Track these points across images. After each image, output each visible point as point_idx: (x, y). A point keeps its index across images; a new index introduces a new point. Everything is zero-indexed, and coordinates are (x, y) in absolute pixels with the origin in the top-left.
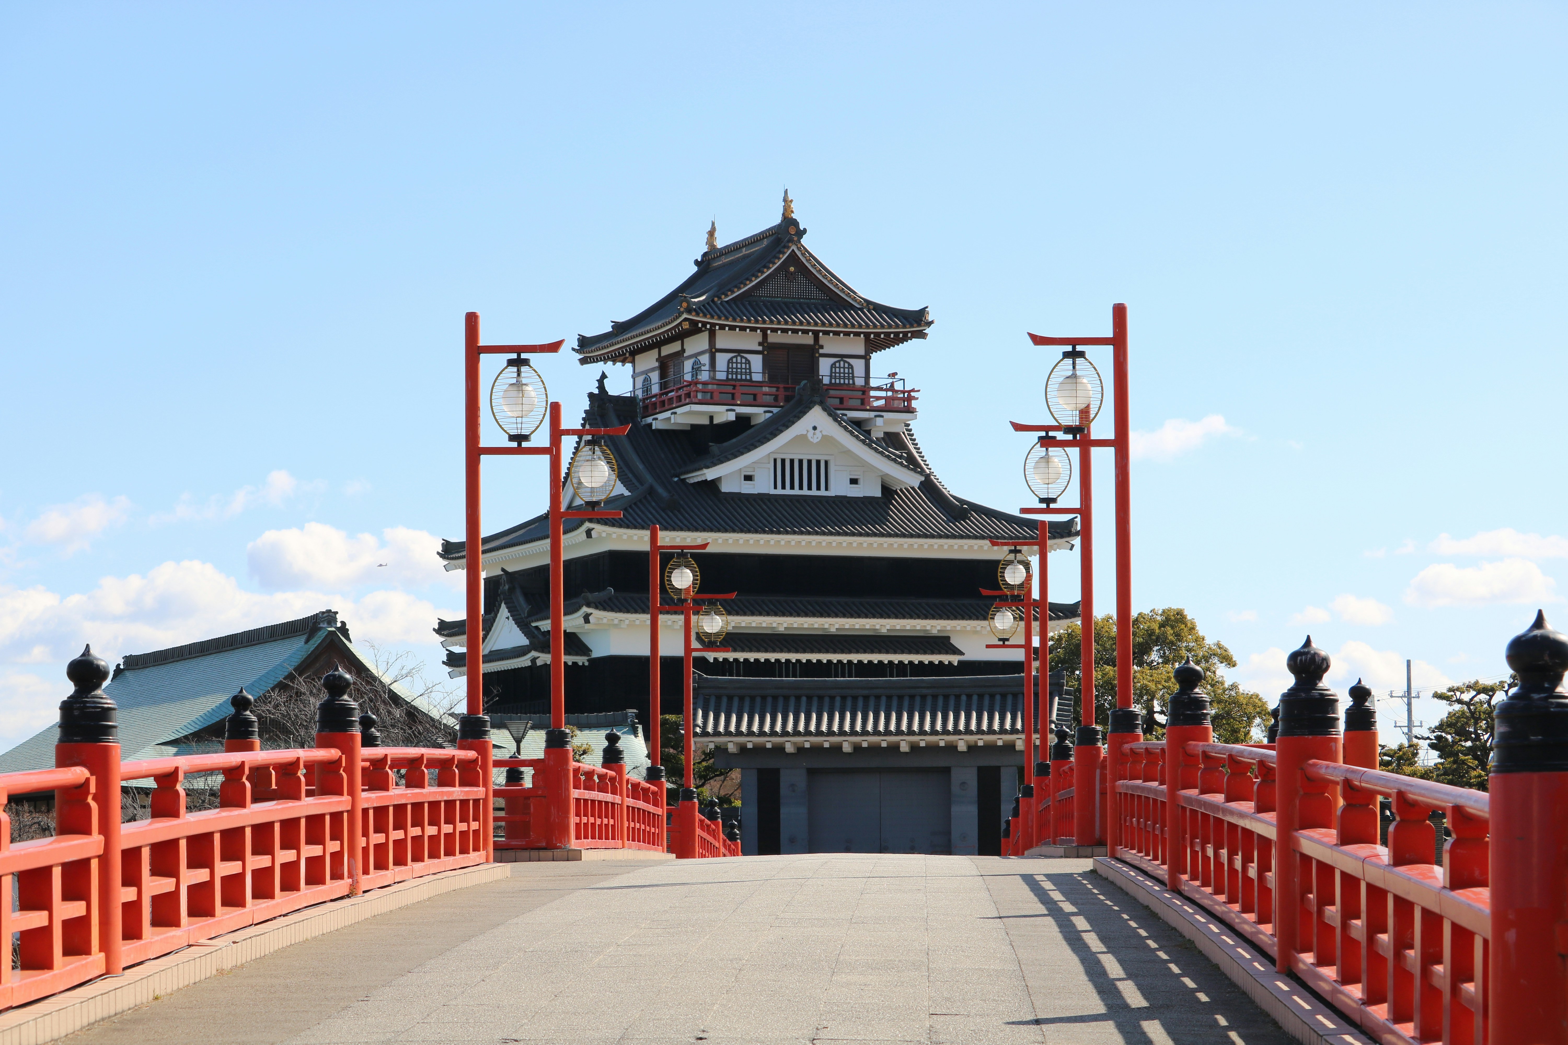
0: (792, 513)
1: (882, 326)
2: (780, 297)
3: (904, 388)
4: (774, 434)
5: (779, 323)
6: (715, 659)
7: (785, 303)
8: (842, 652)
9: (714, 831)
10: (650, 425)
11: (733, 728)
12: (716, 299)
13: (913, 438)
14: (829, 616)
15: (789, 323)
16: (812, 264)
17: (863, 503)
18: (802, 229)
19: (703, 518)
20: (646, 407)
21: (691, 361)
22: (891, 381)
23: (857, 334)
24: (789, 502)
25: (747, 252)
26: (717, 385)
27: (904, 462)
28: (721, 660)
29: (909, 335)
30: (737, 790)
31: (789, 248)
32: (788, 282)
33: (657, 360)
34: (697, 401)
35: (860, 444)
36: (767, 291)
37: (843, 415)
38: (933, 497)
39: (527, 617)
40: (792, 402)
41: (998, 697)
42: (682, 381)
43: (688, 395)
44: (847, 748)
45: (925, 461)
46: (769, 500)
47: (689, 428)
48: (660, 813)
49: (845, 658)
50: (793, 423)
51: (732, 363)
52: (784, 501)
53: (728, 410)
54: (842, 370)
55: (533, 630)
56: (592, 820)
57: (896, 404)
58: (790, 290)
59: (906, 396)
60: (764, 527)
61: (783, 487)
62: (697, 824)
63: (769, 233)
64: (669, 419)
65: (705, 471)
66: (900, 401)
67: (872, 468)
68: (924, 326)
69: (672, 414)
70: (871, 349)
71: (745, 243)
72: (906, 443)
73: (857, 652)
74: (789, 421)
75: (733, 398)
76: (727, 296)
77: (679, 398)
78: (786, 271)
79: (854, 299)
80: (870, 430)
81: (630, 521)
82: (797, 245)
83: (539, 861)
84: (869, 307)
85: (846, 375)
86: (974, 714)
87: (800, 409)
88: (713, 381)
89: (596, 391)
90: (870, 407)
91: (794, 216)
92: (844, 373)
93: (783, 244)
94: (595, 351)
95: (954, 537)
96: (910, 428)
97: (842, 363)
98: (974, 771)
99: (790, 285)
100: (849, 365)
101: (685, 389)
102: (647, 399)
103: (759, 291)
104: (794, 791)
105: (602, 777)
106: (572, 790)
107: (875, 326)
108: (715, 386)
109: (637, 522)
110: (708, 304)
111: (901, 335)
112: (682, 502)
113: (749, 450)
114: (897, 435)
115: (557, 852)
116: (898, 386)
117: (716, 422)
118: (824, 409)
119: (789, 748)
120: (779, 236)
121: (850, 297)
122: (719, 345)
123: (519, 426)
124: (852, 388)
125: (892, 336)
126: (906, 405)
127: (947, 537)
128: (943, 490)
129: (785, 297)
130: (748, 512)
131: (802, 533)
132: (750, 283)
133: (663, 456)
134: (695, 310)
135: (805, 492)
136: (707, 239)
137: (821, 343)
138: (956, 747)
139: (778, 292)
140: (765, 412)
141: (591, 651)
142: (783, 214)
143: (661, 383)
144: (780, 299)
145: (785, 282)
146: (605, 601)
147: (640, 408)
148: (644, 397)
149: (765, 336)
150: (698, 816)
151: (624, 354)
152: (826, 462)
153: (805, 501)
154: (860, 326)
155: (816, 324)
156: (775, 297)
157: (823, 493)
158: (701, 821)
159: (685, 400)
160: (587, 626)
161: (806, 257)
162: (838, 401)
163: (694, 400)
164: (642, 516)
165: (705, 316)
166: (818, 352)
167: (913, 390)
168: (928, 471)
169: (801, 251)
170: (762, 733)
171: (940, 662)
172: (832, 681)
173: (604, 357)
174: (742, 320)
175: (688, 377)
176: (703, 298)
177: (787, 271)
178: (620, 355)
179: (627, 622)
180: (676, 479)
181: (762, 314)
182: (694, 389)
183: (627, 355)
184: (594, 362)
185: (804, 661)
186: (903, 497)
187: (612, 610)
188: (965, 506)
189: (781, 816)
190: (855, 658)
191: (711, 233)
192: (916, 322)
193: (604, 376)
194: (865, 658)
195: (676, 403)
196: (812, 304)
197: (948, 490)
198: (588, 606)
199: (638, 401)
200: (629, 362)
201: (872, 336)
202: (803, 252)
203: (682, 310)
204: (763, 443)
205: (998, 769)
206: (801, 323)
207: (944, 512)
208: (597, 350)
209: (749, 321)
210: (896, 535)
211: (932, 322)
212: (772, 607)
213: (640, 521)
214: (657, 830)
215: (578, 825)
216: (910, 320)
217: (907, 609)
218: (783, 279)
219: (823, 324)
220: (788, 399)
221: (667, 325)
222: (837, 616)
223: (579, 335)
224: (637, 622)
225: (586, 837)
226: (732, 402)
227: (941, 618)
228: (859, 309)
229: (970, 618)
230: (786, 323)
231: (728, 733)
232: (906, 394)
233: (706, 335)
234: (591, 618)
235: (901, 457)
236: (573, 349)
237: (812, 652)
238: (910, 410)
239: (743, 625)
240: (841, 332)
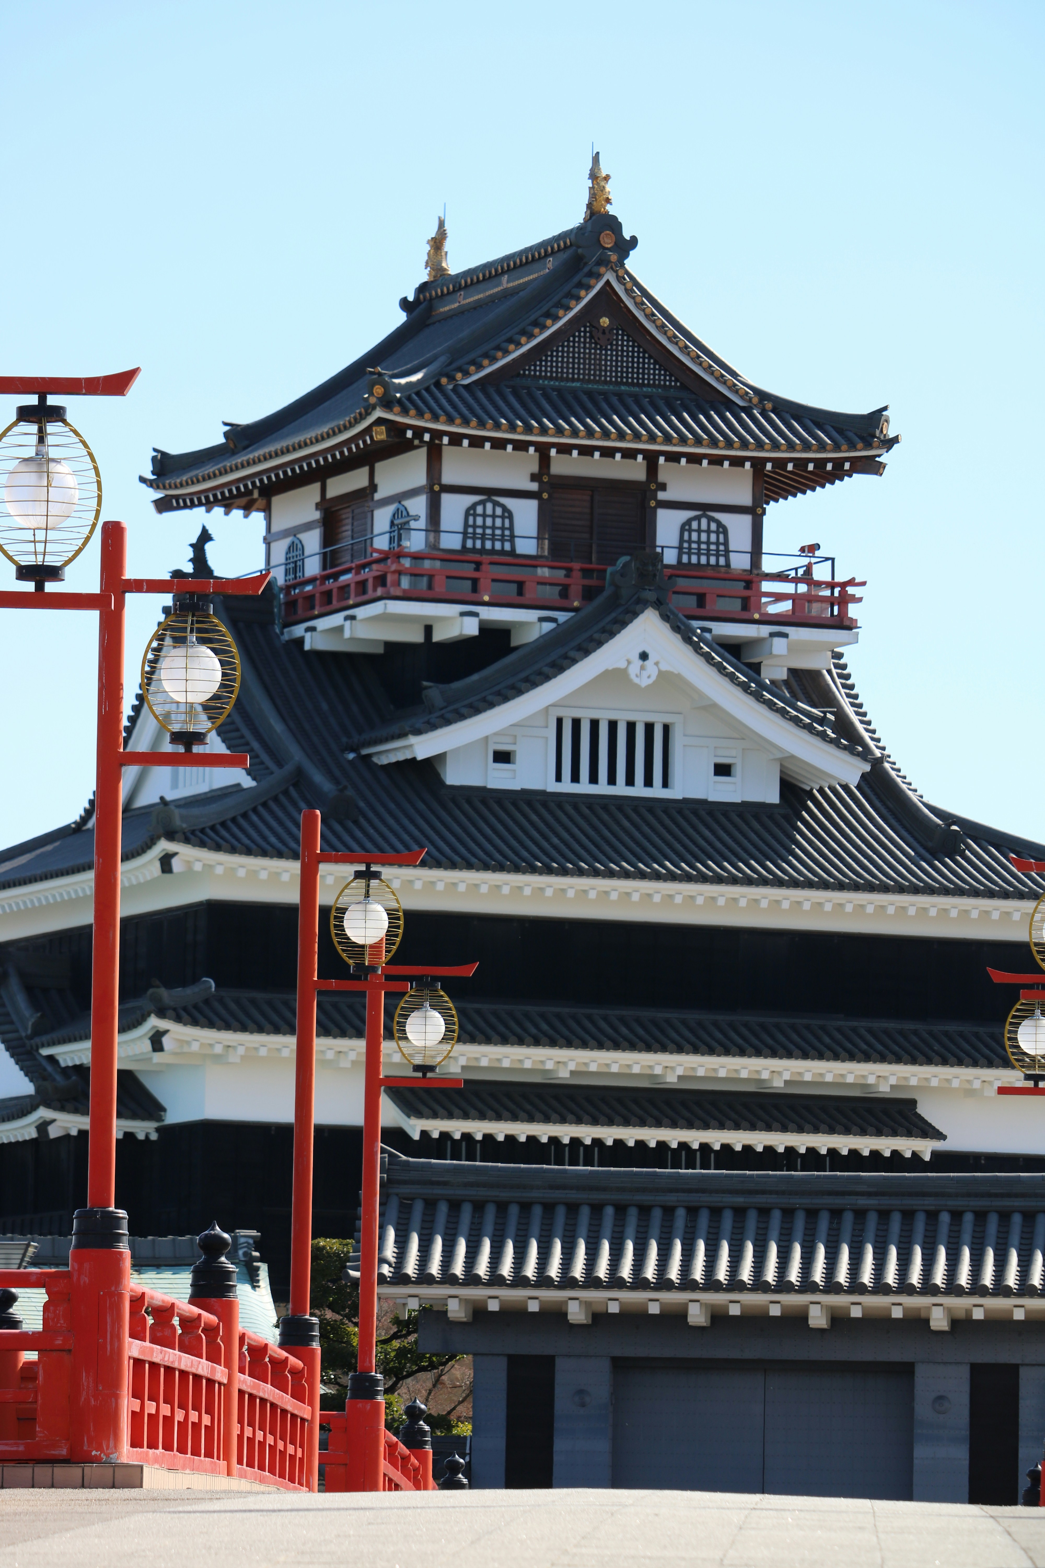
0: (592, 833)
1: (791, 447)
2: (578, 380)
3: (833, 578)
4: (559, 667)
5: (575, 433)
6: (424, 1133)
7: (589, 394)
8: (690, 1126)
9: (416, 1470)
10: (300, 641)
11: (458, 1269)
12: (444, 381)
13: (849, 682)
14: (664, 1049)
15: (597, 435)
16: (648, 311)
17: (741, 816)
18: (628, 238)
19: (406, 837)
20: (291, 604)
21: (390, 509)
22: (805, 561)
23: (737, 462)
24: (587, 812)
25: (511, 285)
26: (442, 560)
27: (829, 732)
28: (435, 1135)
29: (847, 466)
30: (463, 1401)
31: (599, 276)
32: (595, 349)
33: (318, 506)
34: (399, 593)
35: (738, 692)
36: (552, 366)
37: (704, 630)
38: (887, 807)
39: (30, 1038)
40: (599, 600)
41: (1017, 1219)
42: (369, 550)
43: (381, 580)
44: (697, 1316)
45: (874, 732)
46: (545, 805)
47: (380, 650)
48: (307, 1416)
49: (695, 1138)
50: (600, 644)
51: (475, 515)
52: (576, 807)
53: (463, 614)
54: (704, 537)
55: (45, 1063)
56: (165, 1410)
57: (816, 609)
58: (600, 365)
59: (836, 594)
60: (532, 859)
61: (575, 778)
62: (382, 1449)
63: (559, 246)
64: (340, 629)
65: (413, 740)
66: (824, 605)
67: (761, 743)
68: (878, 447)
69: (346, 618)
70: (766, 495)
71: (508, 266)
72: (833, 693)
73: (722, 1126)
74: (591, 639)
75: (475, 589)
76: (467, 374)
77: (362, 586)
78: (591, 326)
79: (733, 388)
80: (759, 664)
81: (253, 841)
82: (616, 272)
83: (52, 1486)
84: (764, 406)
85: (713, 547)
86: (966, 1253)
87: (613, 615)
88: (434, 551)
89: (189, 568)
90: (761, 614)
91: (611, 210)
92: (708, 543)
93: (586, 270)
94: (187, 484)
95: (929, 890)
96: (842, 661)
97: (704, 522)
98: (964, 1373)
99: (601, 354)
100: (718, 527)
101: (374, 566)
102: (294, 587)
103: (535, 366)
104: (583, 1405)
105: (188, 1323)
106: (127, 1340)
107: (776, 446)
108: (438, 564)
109: (269, 843)
110: (427, 389)
111: (829, 466)
112: (362, 804)
113: (506, 699)
114: (814, 675)
115: (91, 1470)
116: (821, 573)
117: (437, 637)
118: (665, 617)
119: (576, 1314)
120: (580, 251)
121: (725, 383)
122: (448, 478)
123: (40, 547)
124: (724, 574)
125: (811, 467)
126: (836, 612)
127: (915, 890)
128: (910, 793)
129: (589, 381)
130: (500, 827)
131: (611, 874)
132: (516, 350)
133: (325, 706)
134: (399, 401)
135: (620, 789)
136: (429, 254)
137: (662, 477)
138: (927, 1321)
139: (573, 368)
140: (541, 620)
141: (164, 1110)
142: (589, 206)
143: (325, 554)
144: (578, 384)
145: (590, 349)
146: (195, 1006)
147: (280, 605)
148: (288, 583)
149: (545, 460)
150: (385, 1436)
151: (249, 493)
152: (666, 728)
153: (620, 809)
154: (745, 445)
155: (652, 438)
156: (567, 379)
157: (657, 792)
158: (392, 1447)
159: (375, 590)
160: (157, 1057)
161: (634, 298)
162: (692, 601)
163: (393, 591)
164: (280, 830)
165: (420, 415)
166: (655, 498)
167: (851, 582)
168: (878, 753)
169: (624, 284)
170: (519, 1281)
171: (895, 1153)
172: (670, 1176)
173: (207, 498)
174: (497, 426)
175: (381, 543)
176: (418, 376)
177: (595, 326)
178: (240, 495)
179: (241, 1050)
180: (351, 756)
181: (538, 413)
182: (394, 567)
183: (256, 494)
184: (186, 507)
185: (610, 1143)
186: (825, 805)
187: (211, 1025)
188: (955, 828)
189: (556, 1458)
190: (716, 1138)
191: (438, 243)
192: (862, 439)
193: (205, 537)
194: (738, 1139)
195: (357, 595)
196: (646, 397)
197: (918, 793)
198: (162, 1014)
199: (276, 590)
200: (258, 510)
201: (769, 466)
202: (629, 285)
203: (373, 400)
204: (535, 685)
205: (1012, 1371)
206: (621, 436)
207: (911, 840)
208: (193, 483)
209: (513, 428)
210: (809, 885)
211: (895, 440)
212: (545, 1027)
213: (273, 839)
214: (299, 1450)
215: (136, 1417)
216: (850, 434)
217: (827, 1040)
218: (585, 343)
219: (668, 439)
220: (589, 594)
221: (340, 431)
222: (680, 1050)
223: (155, 450)
224: (263, 1052)
225: (153, 1445)
226: (474, 597)
227: (898, 1060)
228: (744, 409)
229: (960, 1063)
230: (590, 433)
231: (448, 1278)
232: (837, 591)
233: (421, 456)
234: (166, 1041)
235: (822, 721)
236: (142, 480)
237: (626, 1123)
238: (844, 624)
239: (484, 1063)
240: (705, 456)
